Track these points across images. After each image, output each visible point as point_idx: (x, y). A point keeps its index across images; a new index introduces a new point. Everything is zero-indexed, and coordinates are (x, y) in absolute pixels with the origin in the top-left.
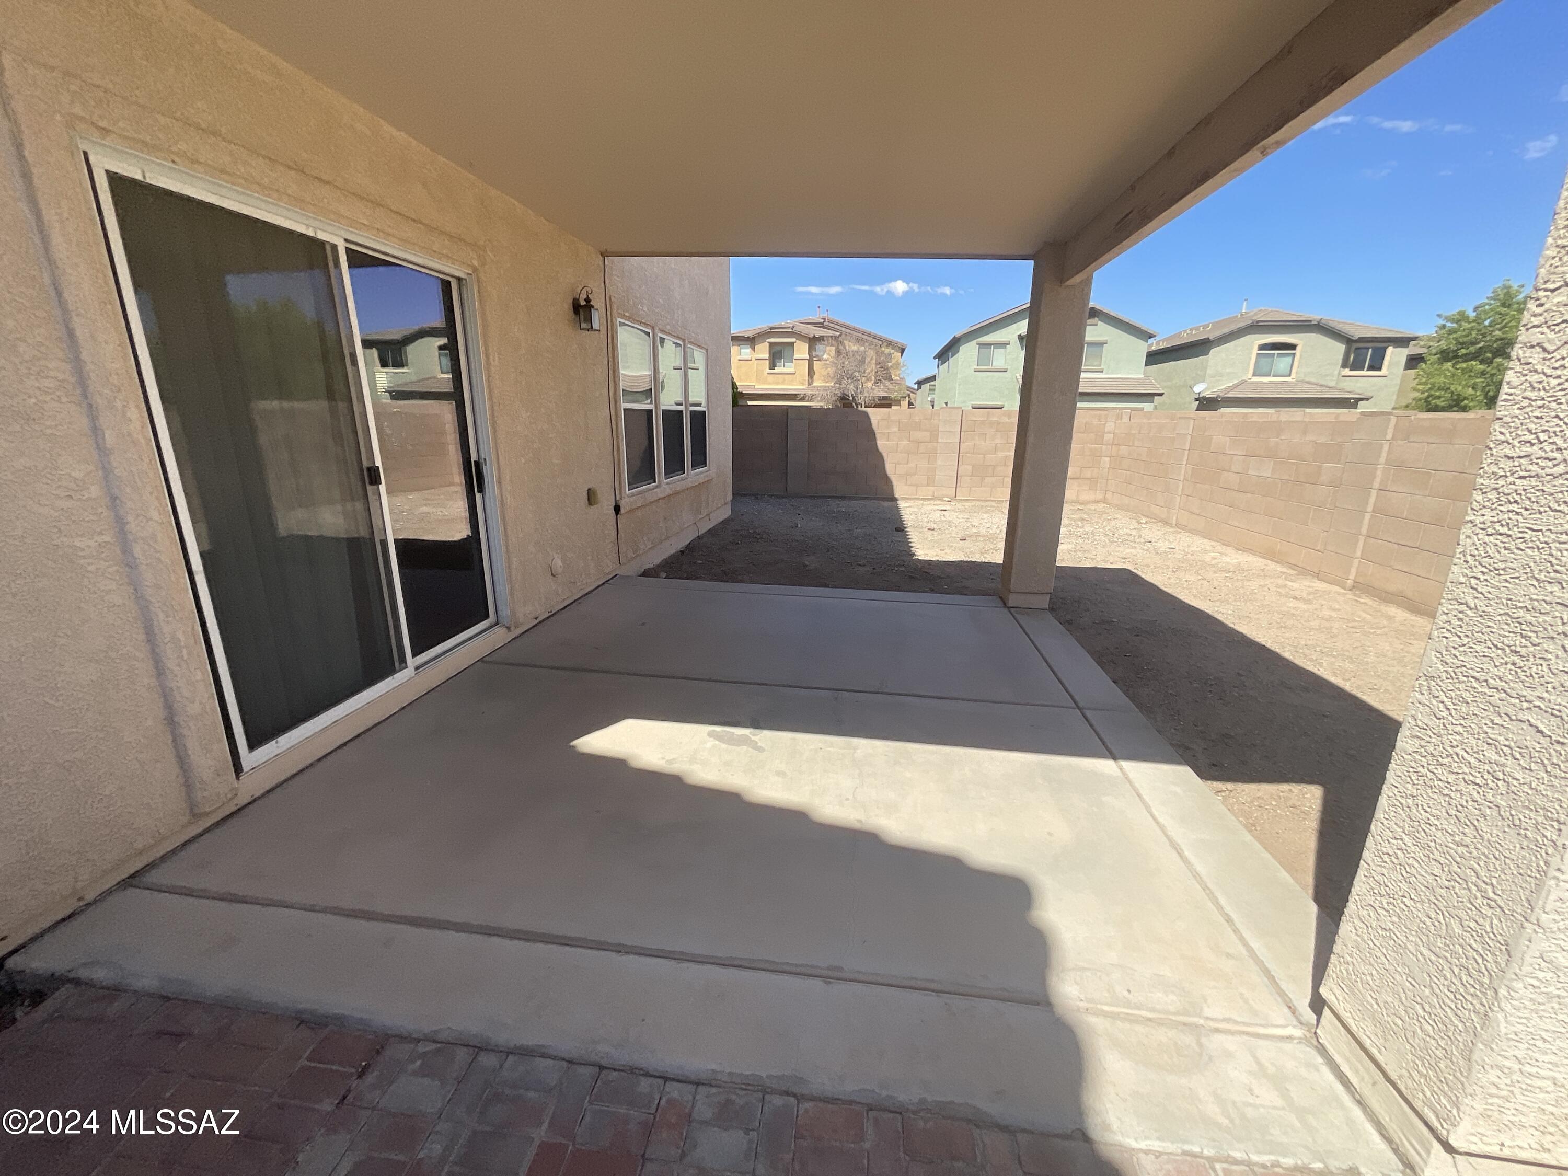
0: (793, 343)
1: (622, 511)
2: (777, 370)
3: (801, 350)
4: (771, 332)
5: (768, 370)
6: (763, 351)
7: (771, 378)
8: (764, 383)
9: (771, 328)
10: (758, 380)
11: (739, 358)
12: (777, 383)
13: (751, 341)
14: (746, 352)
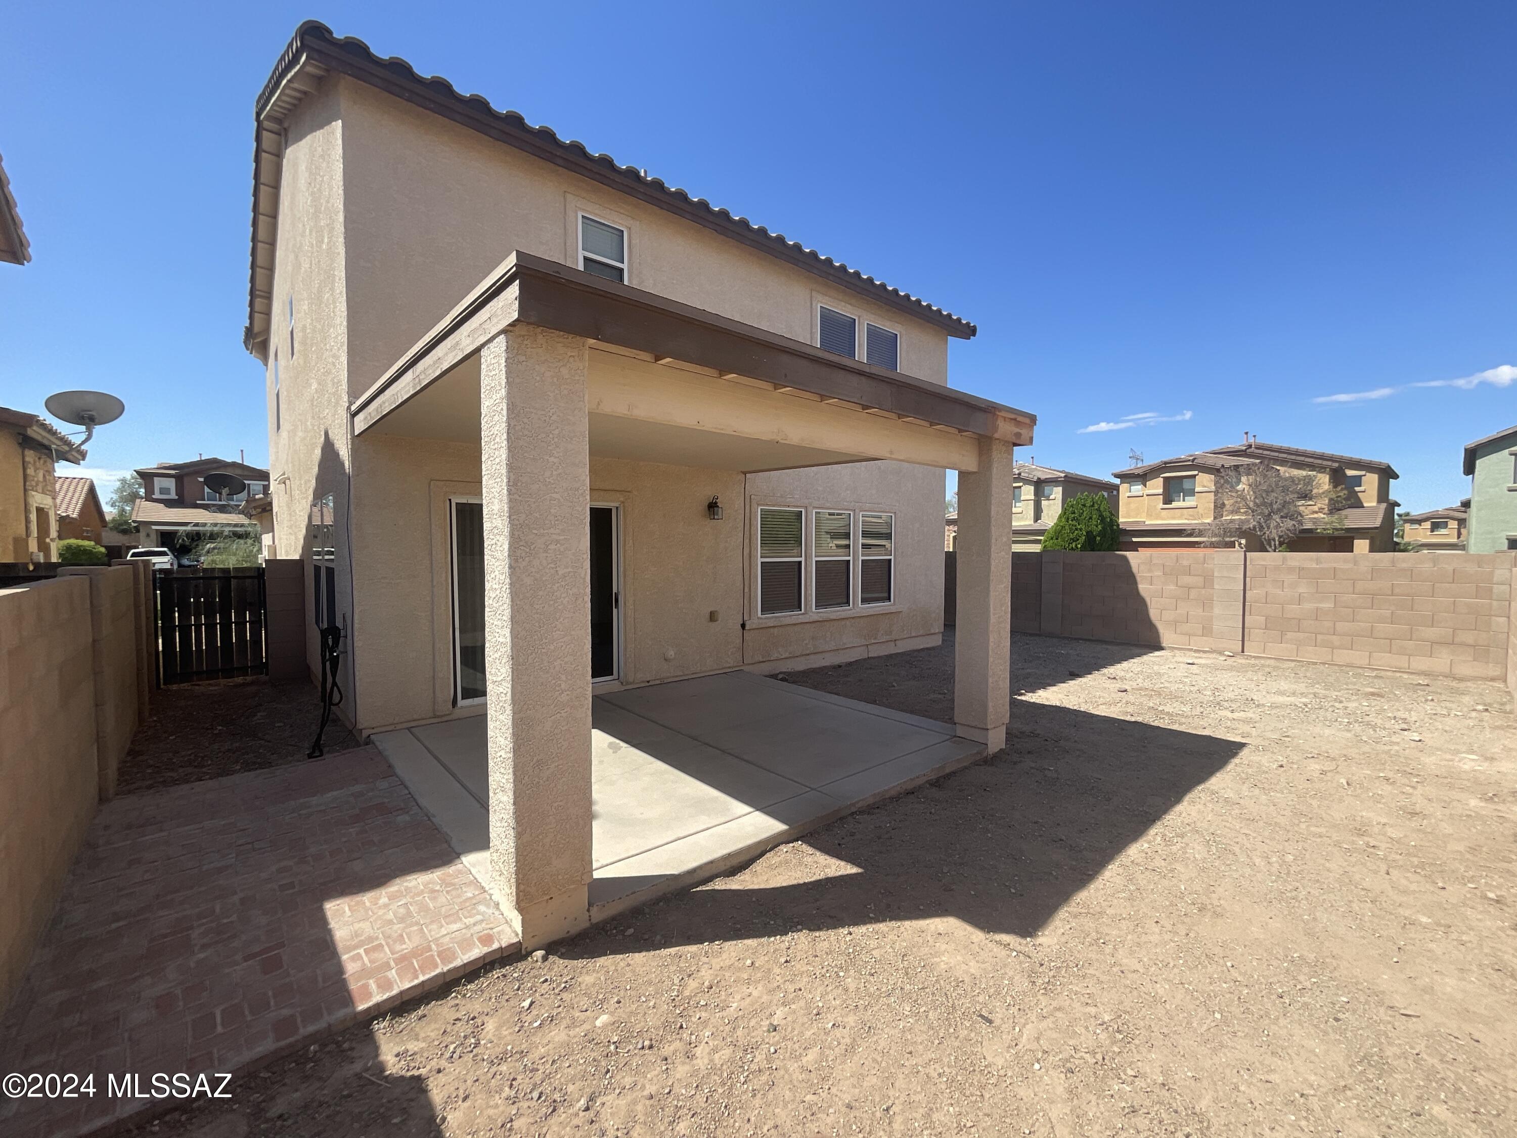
0: (1194, 476)
1: (747, 627)
2: (1174, 504)
3: (1205, 482)
4: (1165, 467)
5: (1161, 505)
6: (1156, 486)
7: (1164, 512)
8: (1157, 519)
9: (1166, 463)
10: (1149, 515)
11: (1128, 494)
12: (1174, 518)
13: (1143, 477)
14: (1137, 489)
